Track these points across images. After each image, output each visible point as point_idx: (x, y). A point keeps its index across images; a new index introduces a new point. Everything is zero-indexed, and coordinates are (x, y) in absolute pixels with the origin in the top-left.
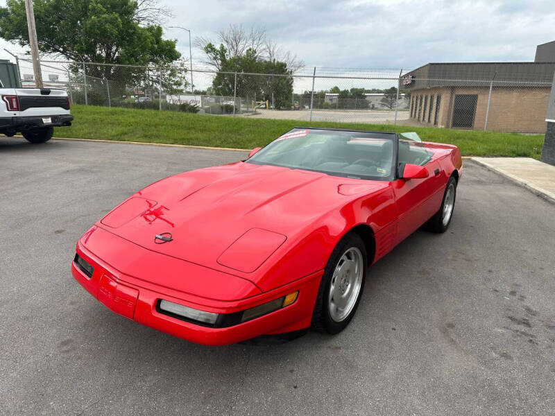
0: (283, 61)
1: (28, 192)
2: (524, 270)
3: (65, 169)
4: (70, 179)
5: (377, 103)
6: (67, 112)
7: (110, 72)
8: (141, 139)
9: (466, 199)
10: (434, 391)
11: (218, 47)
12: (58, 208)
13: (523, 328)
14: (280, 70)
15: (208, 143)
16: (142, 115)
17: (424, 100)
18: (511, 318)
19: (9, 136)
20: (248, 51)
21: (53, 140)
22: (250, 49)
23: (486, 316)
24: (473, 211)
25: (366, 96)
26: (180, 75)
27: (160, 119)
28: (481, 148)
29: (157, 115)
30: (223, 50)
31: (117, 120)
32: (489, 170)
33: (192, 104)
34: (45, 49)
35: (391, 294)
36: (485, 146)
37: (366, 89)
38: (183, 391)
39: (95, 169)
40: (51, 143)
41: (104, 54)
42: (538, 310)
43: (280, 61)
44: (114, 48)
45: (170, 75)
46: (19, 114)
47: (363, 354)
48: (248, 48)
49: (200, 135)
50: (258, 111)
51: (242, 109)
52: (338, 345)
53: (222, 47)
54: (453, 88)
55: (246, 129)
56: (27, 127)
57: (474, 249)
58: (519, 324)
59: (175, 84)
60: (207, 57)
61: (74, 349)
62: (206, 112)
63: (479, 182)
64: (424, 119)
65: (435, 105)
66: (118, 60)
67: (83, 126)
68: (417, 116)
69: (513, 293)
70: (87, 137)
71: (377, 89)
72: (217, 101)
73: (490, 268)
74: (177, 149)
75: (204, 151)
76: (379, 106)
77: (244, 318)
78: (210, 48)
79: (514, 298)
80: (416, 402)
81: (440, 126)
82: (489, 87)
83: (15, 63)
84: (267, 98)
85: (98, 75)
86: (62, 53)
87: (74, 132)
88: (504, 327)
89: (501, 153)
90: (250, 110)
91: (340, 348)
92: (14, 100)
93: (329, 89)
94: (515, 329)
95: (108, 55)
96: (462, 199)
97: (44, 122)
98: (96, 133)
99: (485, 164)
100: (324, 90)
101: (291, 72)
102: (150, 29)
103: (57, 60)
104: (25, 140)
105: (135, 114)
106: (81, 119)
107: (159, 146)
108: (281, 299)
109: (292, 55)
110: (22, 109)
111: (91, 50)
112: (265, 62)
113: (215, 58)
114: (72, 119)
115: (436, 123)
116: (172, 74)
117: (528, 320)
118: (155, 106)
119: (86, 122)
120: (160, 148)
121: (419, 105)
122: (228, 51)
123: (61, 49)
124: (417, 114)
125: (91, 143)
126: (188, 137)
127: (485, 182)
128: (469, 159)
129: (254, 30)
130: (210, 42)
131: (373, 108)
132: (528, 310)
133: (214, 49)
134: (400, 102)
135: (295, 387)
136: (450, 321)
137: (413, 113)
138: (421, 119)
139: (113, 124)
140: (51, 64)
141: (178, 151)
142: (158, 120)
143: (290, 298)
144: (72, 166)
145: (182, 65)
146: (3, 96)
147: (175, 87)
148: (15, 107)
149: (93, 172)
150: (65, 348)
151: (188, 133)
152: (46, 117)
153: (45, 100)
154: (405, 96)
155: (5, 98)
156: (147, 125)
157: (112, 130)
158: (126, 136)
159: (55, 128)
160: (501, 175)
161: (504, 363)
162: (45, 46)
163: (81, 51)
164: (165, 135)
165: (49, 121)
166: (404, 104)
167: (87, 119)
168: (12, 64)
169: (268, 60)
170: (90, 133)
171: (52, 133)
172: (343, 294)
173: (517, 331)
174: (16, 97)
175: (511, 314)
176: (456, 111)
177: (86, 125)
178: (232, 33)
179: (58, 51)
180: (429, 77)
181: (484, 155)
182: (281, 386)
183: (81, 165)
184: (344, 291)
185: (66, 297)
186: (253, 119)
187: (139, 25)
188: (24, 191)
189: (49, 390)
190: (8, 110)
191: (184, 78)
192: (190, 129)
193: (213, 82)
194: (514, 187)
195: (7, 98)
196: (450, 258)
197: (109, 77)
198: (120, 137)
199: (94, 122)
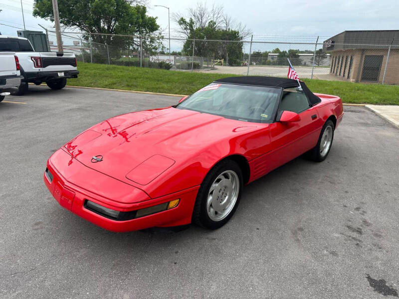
0: (236, 30)
1: (42, 123)
2: (373, 192)
3: (70, 108)
4: (70, 115)
5: (308, 62)
6: (75, 68)
7: (110, 40)
8: (124, 88)
9: (348, 137)
10: (271, 273)
11: (188, 20)
12: (58, 134)
13: (355, 235)
14: (233, 37)
15: (170, 91)
16: (127, 70)
17: (341, 60)
18: (349, 227)
19: (37, 85)
20: (209, 22)
21: (67, 87)
22: (211, 22)
23: (330, 224)
24: (351, 146)
25: (299, 56)
26: (158, 41)
27: (139, 73)
28: (374, 98)
29: (137, 70)
30: (192, 22)
31: (111, 74)
32: (377, 115)
33: (167, 62)
34: (67, 23)
35: (265, 205)
36: (378, 96)
37: (300, 50)
38: (101, 260)
39: (89, 109)
40: (64, 90)
41: (106, 27)
42: (372, 222)
43: (233, 30)
44: (113, 22)
45: (151, 42)
46: (42, 70)
47: (230, 244)
48: (210, 21)
49: (165, 85)
50: (215, 66)
51: (204, 65)
52: (214, 237)
53: (191, 20)
54: (363, 51)
55: (198, 81)
56: (48, 79)
57: (340, 174)
58: (353, 231)
59: (154, 48)
60: (180, 28)
61: (42, 228)
62: (177, 68)
63: (366, 124)
64: (340, 74)
65: (349, 63)
66: (116, 31)
67: (87, 78)
68: (335, 72)
69: (358, 209)
70: (89, 85)
71: (308, 50)
72: (188, 59)
73: (347, 189)
74: (148, 95)
75: (166, 97)
76: (309, 64)
77: (137, 215)
78: (182, 21)
79: (357, 212)
80: (256, 280)
81: (351, 80)
82: (388, 50)
83: (46, 34)
84: (223, 57)
85: (102, 42)
86: (78, 26)
87: (81, 82)
88: (341, 233)
89: (391, 102)
90: (210, 66)
91: (215, 239)
92: (39, 60)
93: (271, 51)
94: (349, 235)
95: (109, 27)
96: (346, 137)
97: (59, 75)
98: (95, 83)
99: (374, 110)
100: (268, 51)
101: (242, 37)
102: (138, 8)
103: (74, 32)
104: (48, 87)
105: (122, 70)
106: (86, 73)
107: (137, 93)
108: (167, 204)
109: (243, 25)
110: (44, 67)
111: (97, 24)
112: (223, 30)
113: (186, 29)
114: (78, 73)
115: (348, 77)
116: (152, 40)
117: (361, 229)
118: (137, 64)
119: (89, 76)
120: (136, 94)
121: (337, 64)
122: (195, 23)
123: (78, 24)
124: (336, 70)
125: (91, 90)
126: (157, 87)
127: (369, 124)
128: (364, 106)
129: (215, 7)
130: (182, 16)
131: (305, 65)
132: (365, 222)
133: (185, 22)
134: (325, 60)
135: (175, 263)
136: (301, 226)
137: (333, 70)
138: (338, 74)
139: (107, 77)
140: (70, 35)
141: (148, 97)
142: (138, 74)
143: (173, 204)
144: (75, 106)
145: (160, 34)
146: (32, 58)
147: (153, 50)
148: (39, 65)
149: (86, 111)
150: (36, 227)
151: (157, 84)
152: (61, 72)
153: (60, 60)
154: (330, 56)
155: (33, 59)
156: (129, 78)
157: (106, 81)
158: (115, 85)
159: (67, 79)
160: (384, 119)
161: (331, 258)
162: (67, 21)
163: (91, 25)
164: (141, 85)
165: (63, 74)
166: (329, 62)
167: (90, 73)
168: (44, 34)
169: (225, 29)
170: (91, 83)
171: (66, 83)
172: (221, 202)
173: (350, 236)
174: (40, 58)
175: (350, 224)
176: (365, 68)
177: (89, 77)
178: (198, 9)
179: (76, 25)
180: (345, 42)
181: (376, 103)
182: (166, 262)
183: (80, 105)
184: (222, 200)
185: (46, 195)
186: (205, 74)
187: (131, 5)
188: (39, 123)
189: (19, 253)
190: (35, 67)
191: (162, 43)
192: (158, 81)
193: (184, 46)
194: (392, 129)
195: (34, 59)
196: (320, 180)
197: (109, 42)
198: (111, 86)
199: (95, 76)
